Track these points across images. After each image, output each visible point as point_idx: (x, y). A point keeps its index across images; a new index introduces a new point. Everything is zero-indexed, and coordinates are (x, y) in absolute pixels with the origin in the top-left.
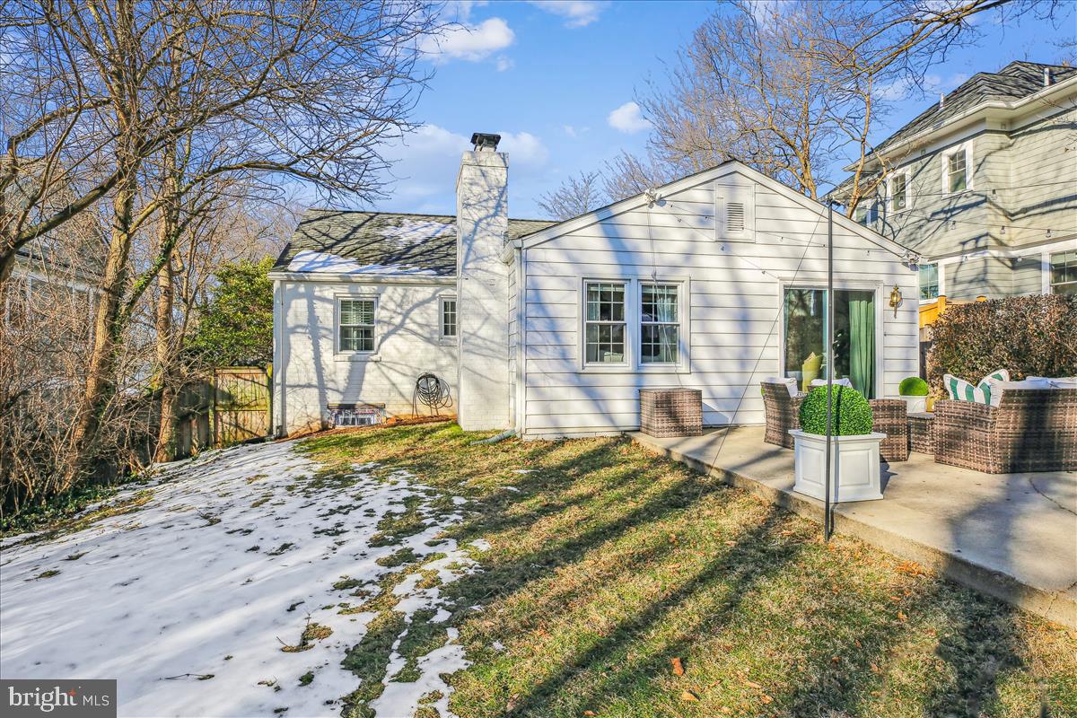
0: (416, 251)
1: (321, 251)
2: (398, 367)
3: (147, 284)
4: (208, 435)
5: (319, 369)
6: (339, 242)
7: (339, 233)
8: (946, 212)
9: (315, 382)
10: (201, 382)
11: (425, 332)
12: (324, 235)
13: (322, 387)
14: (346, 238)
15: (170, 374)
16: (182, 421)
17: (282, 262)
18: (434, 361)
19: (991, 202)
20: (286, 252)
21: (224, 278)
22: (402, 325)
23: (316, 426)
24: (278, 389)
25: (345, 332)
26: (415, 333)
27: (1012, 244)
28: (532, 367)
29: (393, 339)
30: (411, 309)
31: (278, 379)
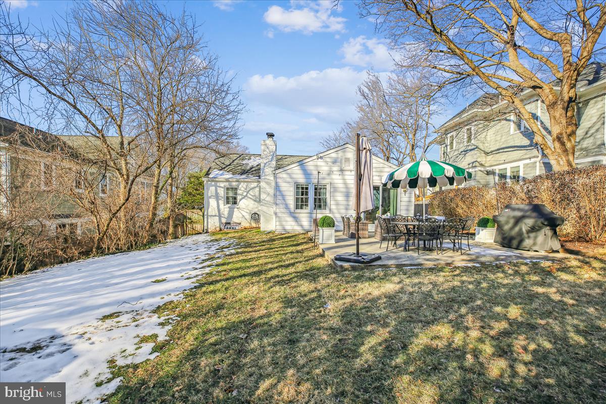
0: (253, 169)
1: (221, 170)
2: (245, 210)
3: (165, 184)
4: (184, 232)
5: (219, 210)
6: (227, 166)
7: (227, 163)
8: (465, 151)
9: (217, 215)
10: (182, 214)
11: (254, 198)
12: (223, 163)
13: (220, 216)
14: (230, 165)
15: (172, 211)
16: (175, 226)
17: (207, 174)
18: (257, 208)
19: (479, 148)
20: (209, 170)
21: (189, 178)
22: (246, 196)
23: (218, 229)
24: (205, 217)
25: (228, 198)
26: (251, 199)
27: (486, 165)
28: (278, 211)
29: (243, 200)
30: (250, 190)
31: (206, 213)
